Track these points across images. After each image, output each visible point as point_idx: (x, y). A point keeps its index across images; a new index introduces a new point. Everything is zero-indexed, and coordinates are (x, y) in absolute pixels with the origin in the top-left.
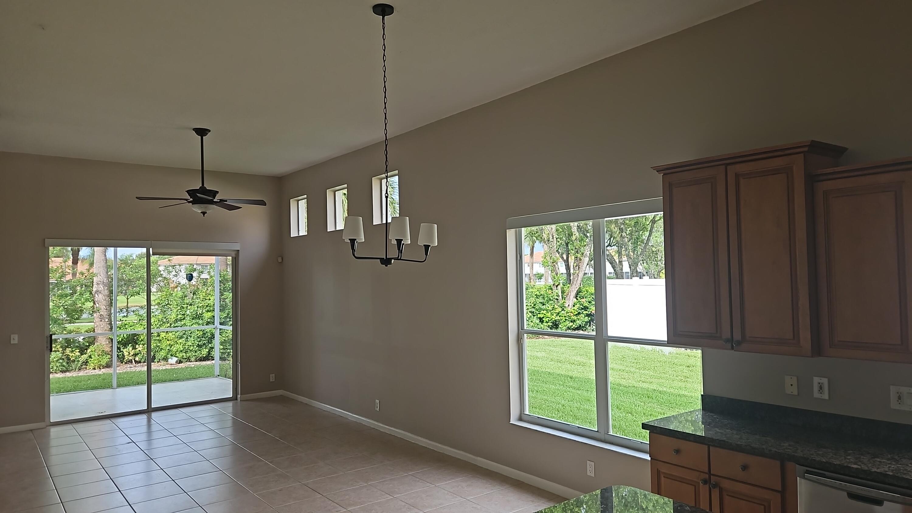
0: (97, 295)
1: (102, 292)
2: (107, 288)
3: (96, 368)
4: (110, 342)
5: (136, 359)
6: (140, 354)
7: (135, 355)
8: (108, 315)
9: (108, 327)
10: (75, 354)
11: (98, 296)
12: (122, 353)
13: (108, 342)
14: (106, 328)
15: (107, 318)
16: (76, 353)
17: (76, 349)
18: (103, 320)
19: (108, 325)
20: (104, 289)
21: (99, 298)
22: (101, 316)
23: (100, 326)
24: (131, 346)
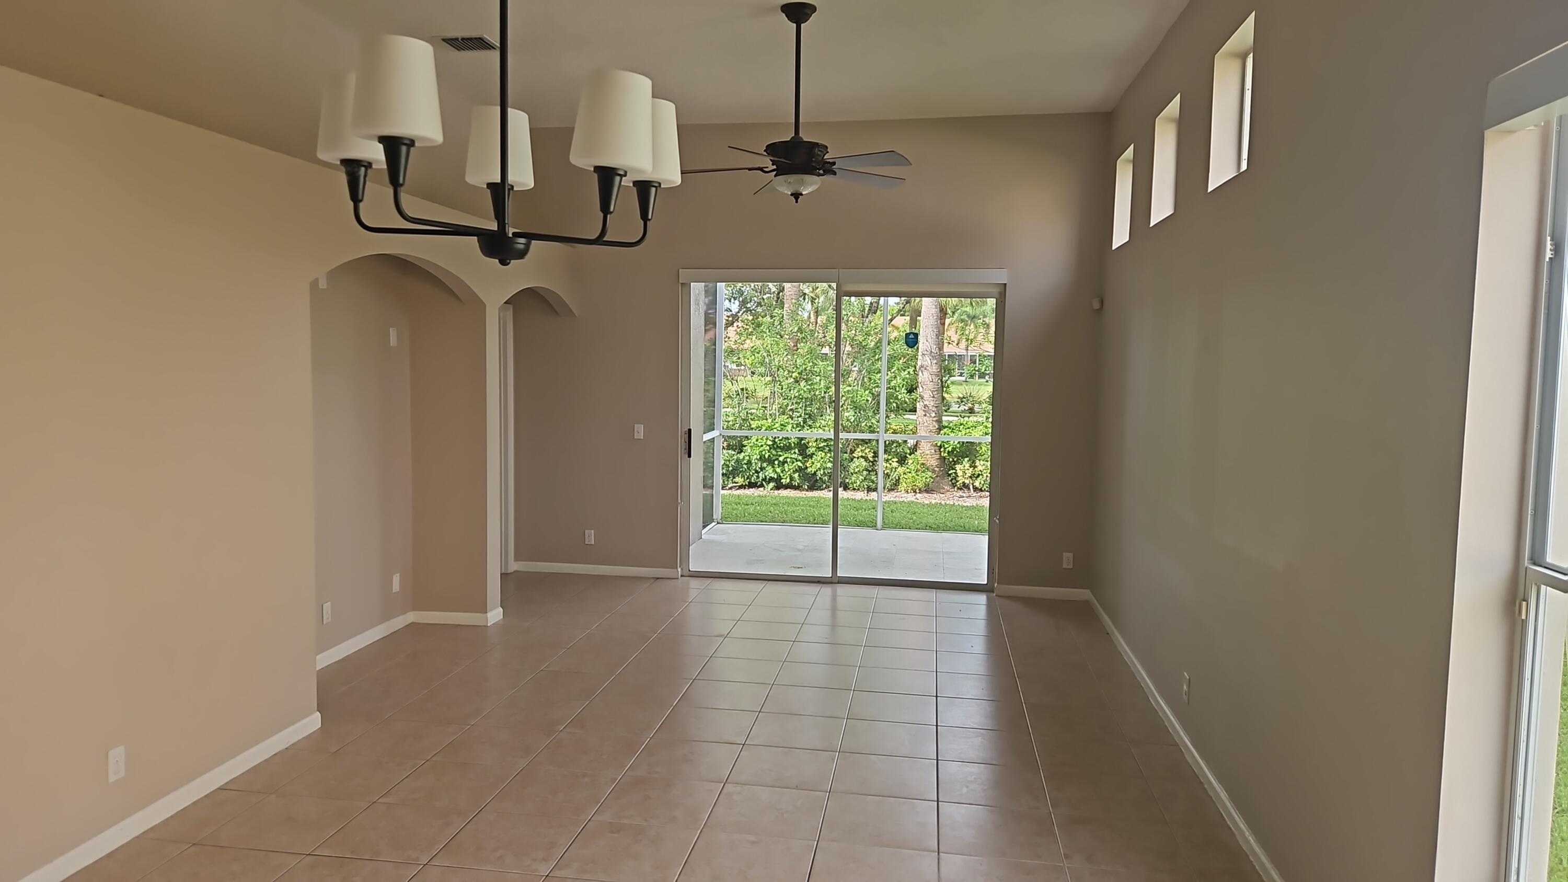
0: (922, 372)
1: (927, 368)
2: (935, 361)
3: (909, 491)
4: (937, 451)
5: (974, 484)
6: (981, 477)
7: (974, 477)
8: (936, 407)
9: (935, 427)
10: (890, 464)
11: (923, 375)
12: (954, 471)
13: (933, 451)
14: (931, 428)
15: (933, 411)
16: (893, 464)
17: (894, 458)
18: (928, 415)
19: (934, 423)
20: (931, 363)
21: (924, 378)
22: (925, 408)
23: (923, 424)
24: (968, 461)
